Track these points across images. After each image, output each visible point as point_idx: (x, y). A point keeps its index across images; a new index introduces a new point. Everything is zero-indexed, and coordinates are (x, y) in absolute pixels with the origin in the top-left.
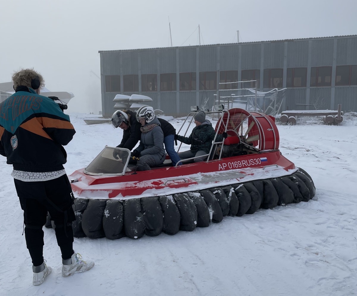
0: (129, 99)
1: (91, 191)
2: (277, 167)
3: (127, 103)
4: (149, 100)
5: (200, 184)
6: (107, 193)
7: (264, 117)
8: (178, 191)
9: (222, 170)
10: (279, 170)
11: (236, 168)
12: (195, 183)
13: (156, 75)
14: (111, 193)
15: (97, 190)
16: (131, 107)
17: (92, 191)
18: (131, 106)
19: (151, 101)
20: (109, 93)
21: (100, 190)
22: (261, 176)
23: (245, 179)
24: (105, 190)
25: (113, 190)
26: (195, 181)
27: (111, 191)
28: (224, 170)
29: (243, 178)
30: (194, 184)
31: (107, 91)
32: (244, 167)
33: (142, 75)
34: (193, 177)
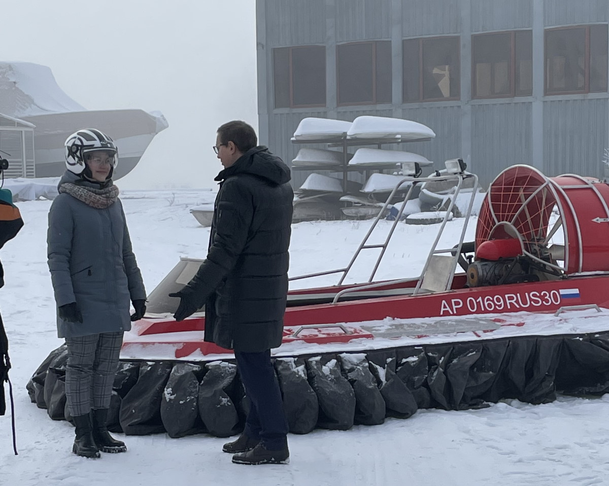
0: (345, 134)
1: (141, 346)
2: (599, 311)
3: (340, 149)
4: (420, 134)
5: (377, 339)
6: (173, 349)
7: (591, 189)
8: (322, 348)
9: (450, 315)
10: (598, 318)
11: (486, 312)
12: (368, 336)
13: (457, 39)
14: (181, 349)
15: (154, 343)
16: (352, 162)
17: (144, 344)
18: (351, 156)
19: (428, 139)
20: (285, 111)
21: (159, 343)
22: (543, 330)
23: (495, 334)
24: (169, 343)
25: (184, 343)
26: (369, 333)
27: (182, 344)
28: (454, 315)
29: (492, 331)
30: (364, 338)
31: (277, 106)
32: (510, 311)
33: (403, 41)
34: (370, 326)
